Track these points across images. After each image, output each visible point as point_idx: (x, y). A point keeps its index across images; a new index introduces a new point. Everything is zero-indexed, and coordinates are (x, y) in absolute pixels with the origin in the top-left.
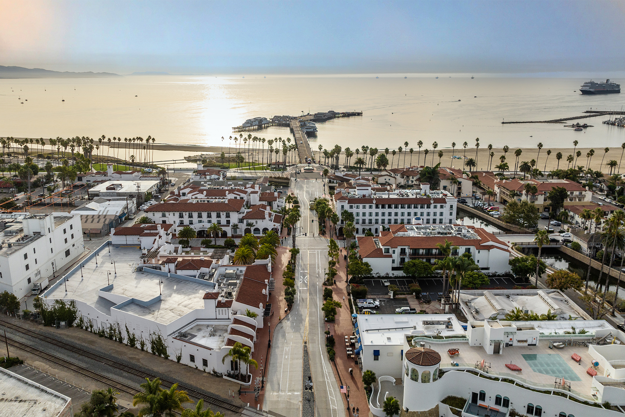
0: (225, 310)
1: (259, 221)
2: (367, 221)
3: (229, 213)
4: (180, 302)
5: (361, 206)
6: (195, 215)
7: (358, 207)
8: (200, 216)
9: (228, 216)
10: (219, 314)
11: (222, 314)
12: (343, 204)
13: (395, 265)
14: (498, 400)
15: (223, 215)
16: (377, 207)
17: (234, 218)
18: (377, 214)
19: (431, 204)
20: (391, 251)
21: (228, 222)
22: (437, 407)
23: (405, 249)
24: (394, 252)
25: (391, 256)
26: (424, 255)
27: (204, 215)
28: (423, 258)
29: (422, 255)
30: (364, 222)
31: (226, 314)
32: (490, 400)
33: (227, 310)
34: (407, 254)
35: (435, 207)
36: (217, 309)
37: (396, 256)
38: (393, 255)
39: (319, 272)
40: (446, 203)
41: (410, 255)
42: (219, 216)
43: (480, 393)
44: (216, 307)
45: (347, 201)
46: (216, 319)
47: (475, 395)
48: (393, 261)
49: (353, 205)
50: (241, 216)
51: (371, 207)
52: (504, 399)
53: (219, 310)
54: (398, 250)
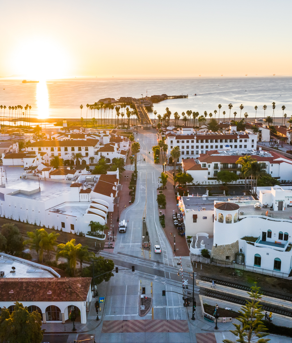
0: (86, 195)
1: (110, 153)
2: (190, 153)
3: (87, 147)
4: (53, 193)
5: (185, 141)
6: (63, 148)
7: (183, 142)
8: (66, 149)
9: (87, 150)
10: (82, 198)
11: (84, 198)
12: (172, 139)
13: (211, 176)
14: (281, 236)
15: (83, 148)
16: (197, 142)
17: (92, 150)
18: (197, 147)
19: (238, 138)
20: (207, 165)
21: (87, 154)
22: (237, 242)
23: (217, 164)
24: (209, 166)
25: (207, 169)
26: (232, 168)
27: (69, 148)
28: (231, 171)
29: (230, 168)
30: (188, 153)
31: (86, 198)
32: (275, 236)
33: (87, 195)
34: (219, 168)
35: (241, 141)
36: (81, 194)
37: (211, 170)
38: (209, 168)
39: (154, 183)
40: (248, 138)
41: (221, 168)
42: (80, 149)
43: (268, 232)
44: (80, 193)
45: (175, 137)
46: (80, 202)
47: (264, 234)
48: (209, 173)
49: (180, 140)
50: (96, 150)
51: (193, 142)
52: (285, 235)
53: (82, 195)
54: (212, 165)
